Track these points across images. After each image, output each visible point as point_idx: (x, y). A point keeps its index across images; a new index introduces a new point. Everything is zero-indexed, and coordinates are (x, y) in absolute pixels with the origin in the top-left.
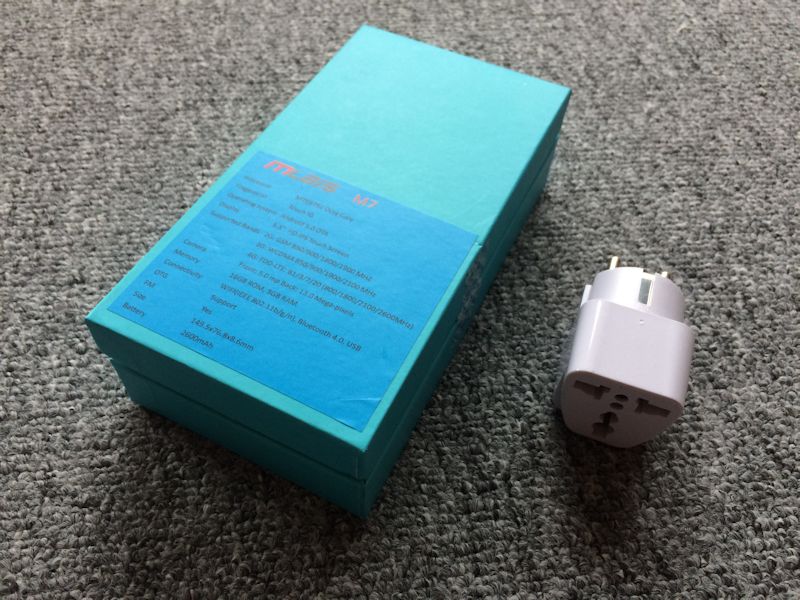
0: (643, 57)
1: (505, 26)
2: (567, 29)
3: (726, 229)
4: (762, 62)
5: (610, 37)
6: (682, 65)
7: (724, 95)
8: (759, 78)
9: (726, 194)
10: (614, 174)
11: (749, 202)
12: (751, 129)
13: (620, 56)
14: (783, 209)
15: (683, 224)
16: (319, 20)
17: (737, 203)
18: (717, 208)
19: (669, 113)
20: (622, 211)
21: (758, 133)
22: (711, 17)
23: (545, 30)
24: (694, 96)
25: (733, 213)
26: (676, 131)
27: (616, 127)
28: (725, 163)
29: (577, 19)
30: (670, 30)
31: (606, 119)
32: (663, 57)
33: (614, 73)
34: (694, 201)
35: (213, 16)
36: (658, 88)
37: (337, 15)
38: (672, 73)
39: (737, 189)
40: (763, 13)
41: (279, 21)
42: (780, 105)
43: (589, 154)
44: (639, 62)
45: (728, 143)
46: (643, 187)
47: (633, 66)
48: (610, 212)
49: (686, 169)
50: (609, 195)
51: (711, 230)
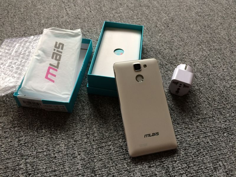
0: (157, 25)
1: (129, 21)
2: (142, 21)
3: (177, 55)
4: (181, 24)
5: (150, 22)
6: (165, 26)
7: (174, 31)
8: (180, 27)
9: (176, 49)
10: (155, 47)
11: (181, 50)
12: (180, 37)
13: (153, 25)
14: (187, 51)
15: (169, 55)
16: (91, 23)
17: (179, 51)
18: (175, 52)
19: (164, 35)
20: (157, 54)
21: (181, 38)
22: (170, 16)
23: (137, 21)
24: (168, 32)
25: (178, 52)
26: (166, 39)
27: (154, 39)
28: (176, 44)
29: (143, 19)
30: (162, 19)
31: (152, 38)
32: (161, 25)
33: (152, 29)
34: (170, 51)
35: (68, 24)
36: (161, 31)
37: (94, 22)
38: (164, 28)
39: (178, 48)
40: (180, 15)
41: (82, 23)
42: (185, 32)
43: (150, 44)
44: (157, 26)
45: (176, 40)
46: (161, 49)
47: (156, 27)
48: (155, 54)
49: (168, 45)
50: (155, 51)
51: (174, 56)
